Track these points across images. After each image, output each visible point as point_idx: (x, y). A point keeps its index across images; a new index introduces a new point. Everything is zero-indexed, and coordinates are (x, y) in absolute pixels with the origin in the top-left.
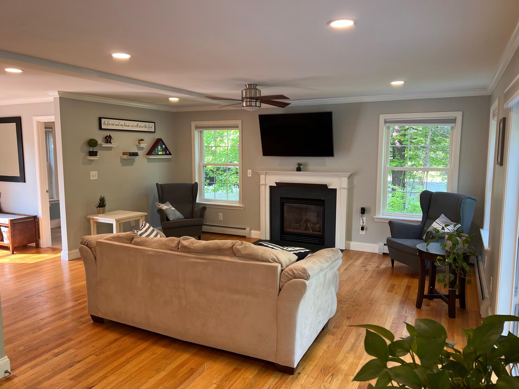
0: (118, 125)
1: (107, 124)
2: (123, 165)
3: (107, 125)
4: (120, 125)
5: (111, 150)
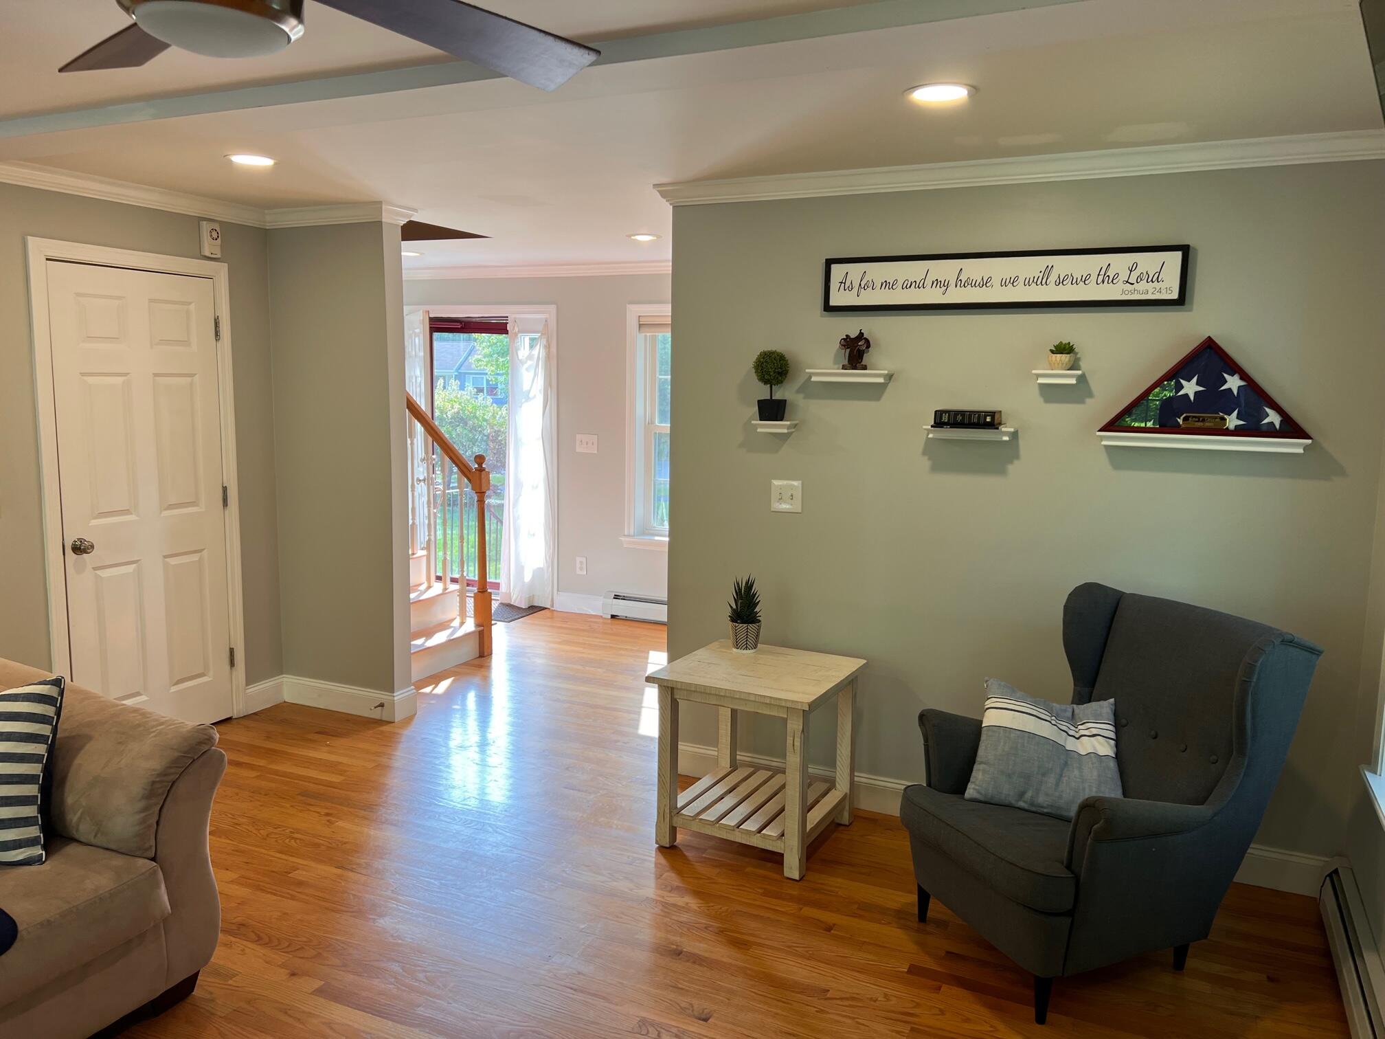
0: (920, 285)
1: (856, 285)
2: (937, 467)
3: (855, 290)
4: (928, 282)
5: (878, 398)
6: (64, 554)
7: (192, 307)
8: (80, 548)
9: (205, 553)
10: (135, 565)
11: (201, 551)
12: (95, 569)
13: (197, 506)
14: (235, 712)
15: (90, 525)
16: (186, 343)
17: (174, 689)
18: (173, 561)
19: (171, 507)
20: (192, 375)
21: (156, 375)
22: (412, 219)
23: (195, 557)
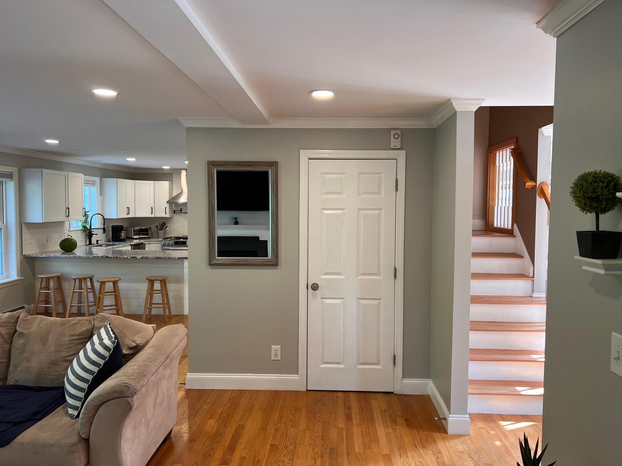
6: (308, 289)
7: (383, 175)
8: (315, 287)
9: (382, 301)
10: (342, 300)
11: (380, 299)
12: (322, 298)
13: (379, 276)
14: (395, 389)
15: (321, 277)
16: (379, 193)
17: (359, 367)
18: (363, 302)
19: (363, 274)
20: (381, 209)
21: (360, 209)
22: (481, 106)
23: (376, 302)
